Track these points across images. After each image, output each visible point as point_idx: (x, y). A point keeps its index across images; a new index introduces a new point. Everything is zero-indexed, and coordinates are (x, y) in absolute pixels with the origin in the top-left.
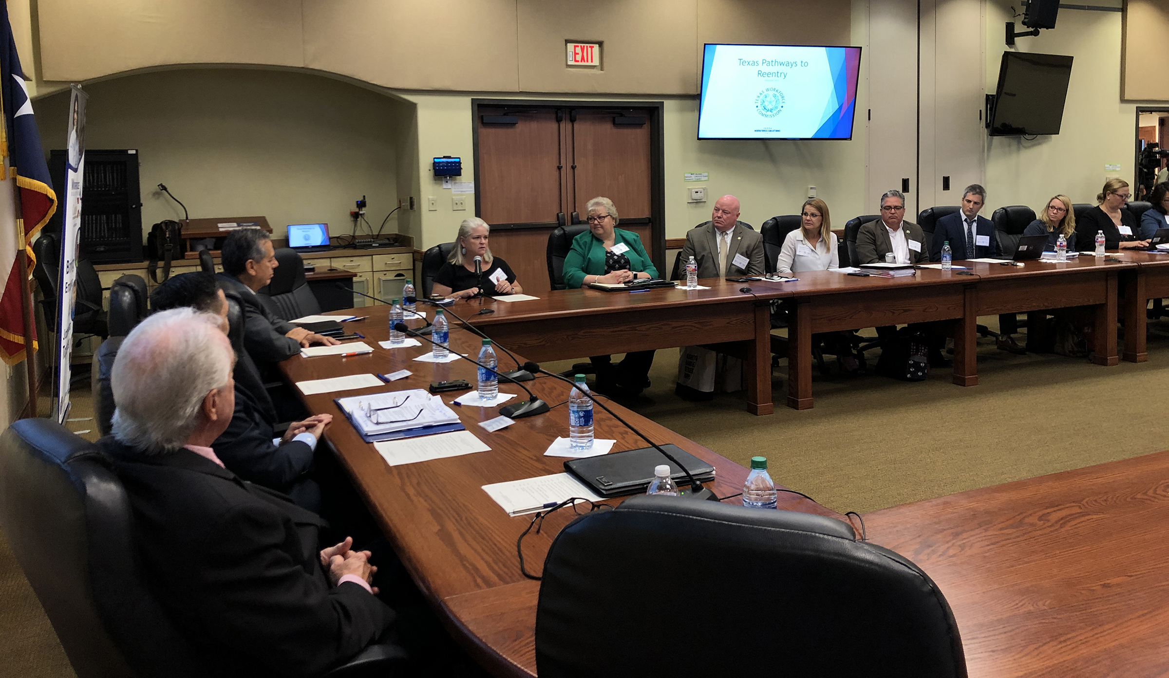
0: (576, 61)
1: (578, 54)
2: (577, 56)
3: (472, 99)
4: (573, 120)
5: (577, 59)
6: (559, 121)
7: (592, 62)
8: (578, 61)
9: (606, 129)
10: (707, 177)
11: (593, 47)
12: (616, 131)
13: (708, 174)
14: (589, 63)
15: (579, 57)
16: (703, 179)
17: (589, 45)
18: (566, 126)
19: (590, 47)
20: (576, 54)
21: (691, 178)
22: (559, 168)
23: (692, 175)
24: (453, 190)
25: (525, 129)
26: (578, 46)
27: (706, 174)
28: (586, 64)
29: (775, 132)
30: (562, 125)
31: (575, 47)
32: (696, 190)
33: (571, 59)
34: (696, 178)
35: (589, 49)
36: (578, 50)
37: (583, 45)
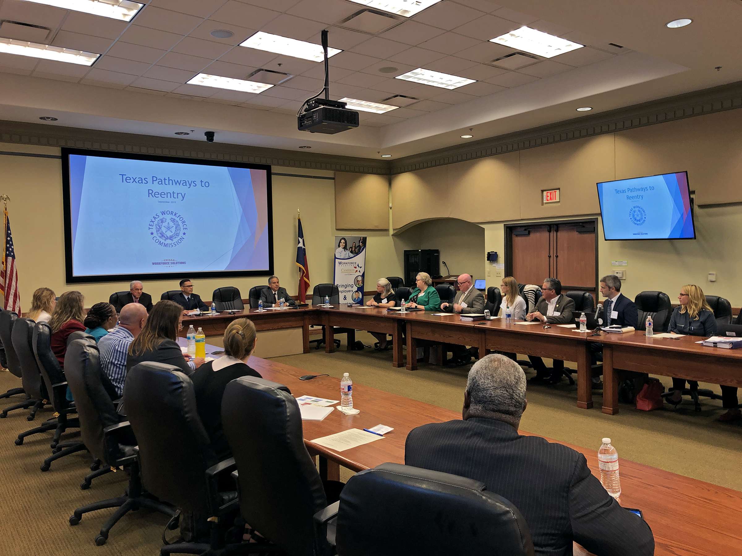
0: (547, 200)
1: (548, 196)
2: (548, 197)
3: (504, 224)
4: (557, 231)
5: (548, 199)
6: (550, 231)
7: (555, 199)
8: (548, 200)
9: (575, 235)
10: (626, 264)
11: (556, 192)
12: (580, 236)
13: (628, 262)
14: (554, 201)
15: (549, 198)
16: (624, 264)
17: (554, 191)
18: (553, 234)
19: (554, 192)
20: (547, 196)
21: (616, 264)
22: (550, 257)
23: (616, 262)
24: (496, 267)
25: (535, 236)
26: (548, 192)
27: (626, 262)
28: (552, 201)
29: (644, 235)
30: (552, 234)
31: (547, 193)
32: (617, 272)
33: (545, 200)
34: (619, 264)
35: (554, 193)
36: (549, 194)
37: (551, 191)
